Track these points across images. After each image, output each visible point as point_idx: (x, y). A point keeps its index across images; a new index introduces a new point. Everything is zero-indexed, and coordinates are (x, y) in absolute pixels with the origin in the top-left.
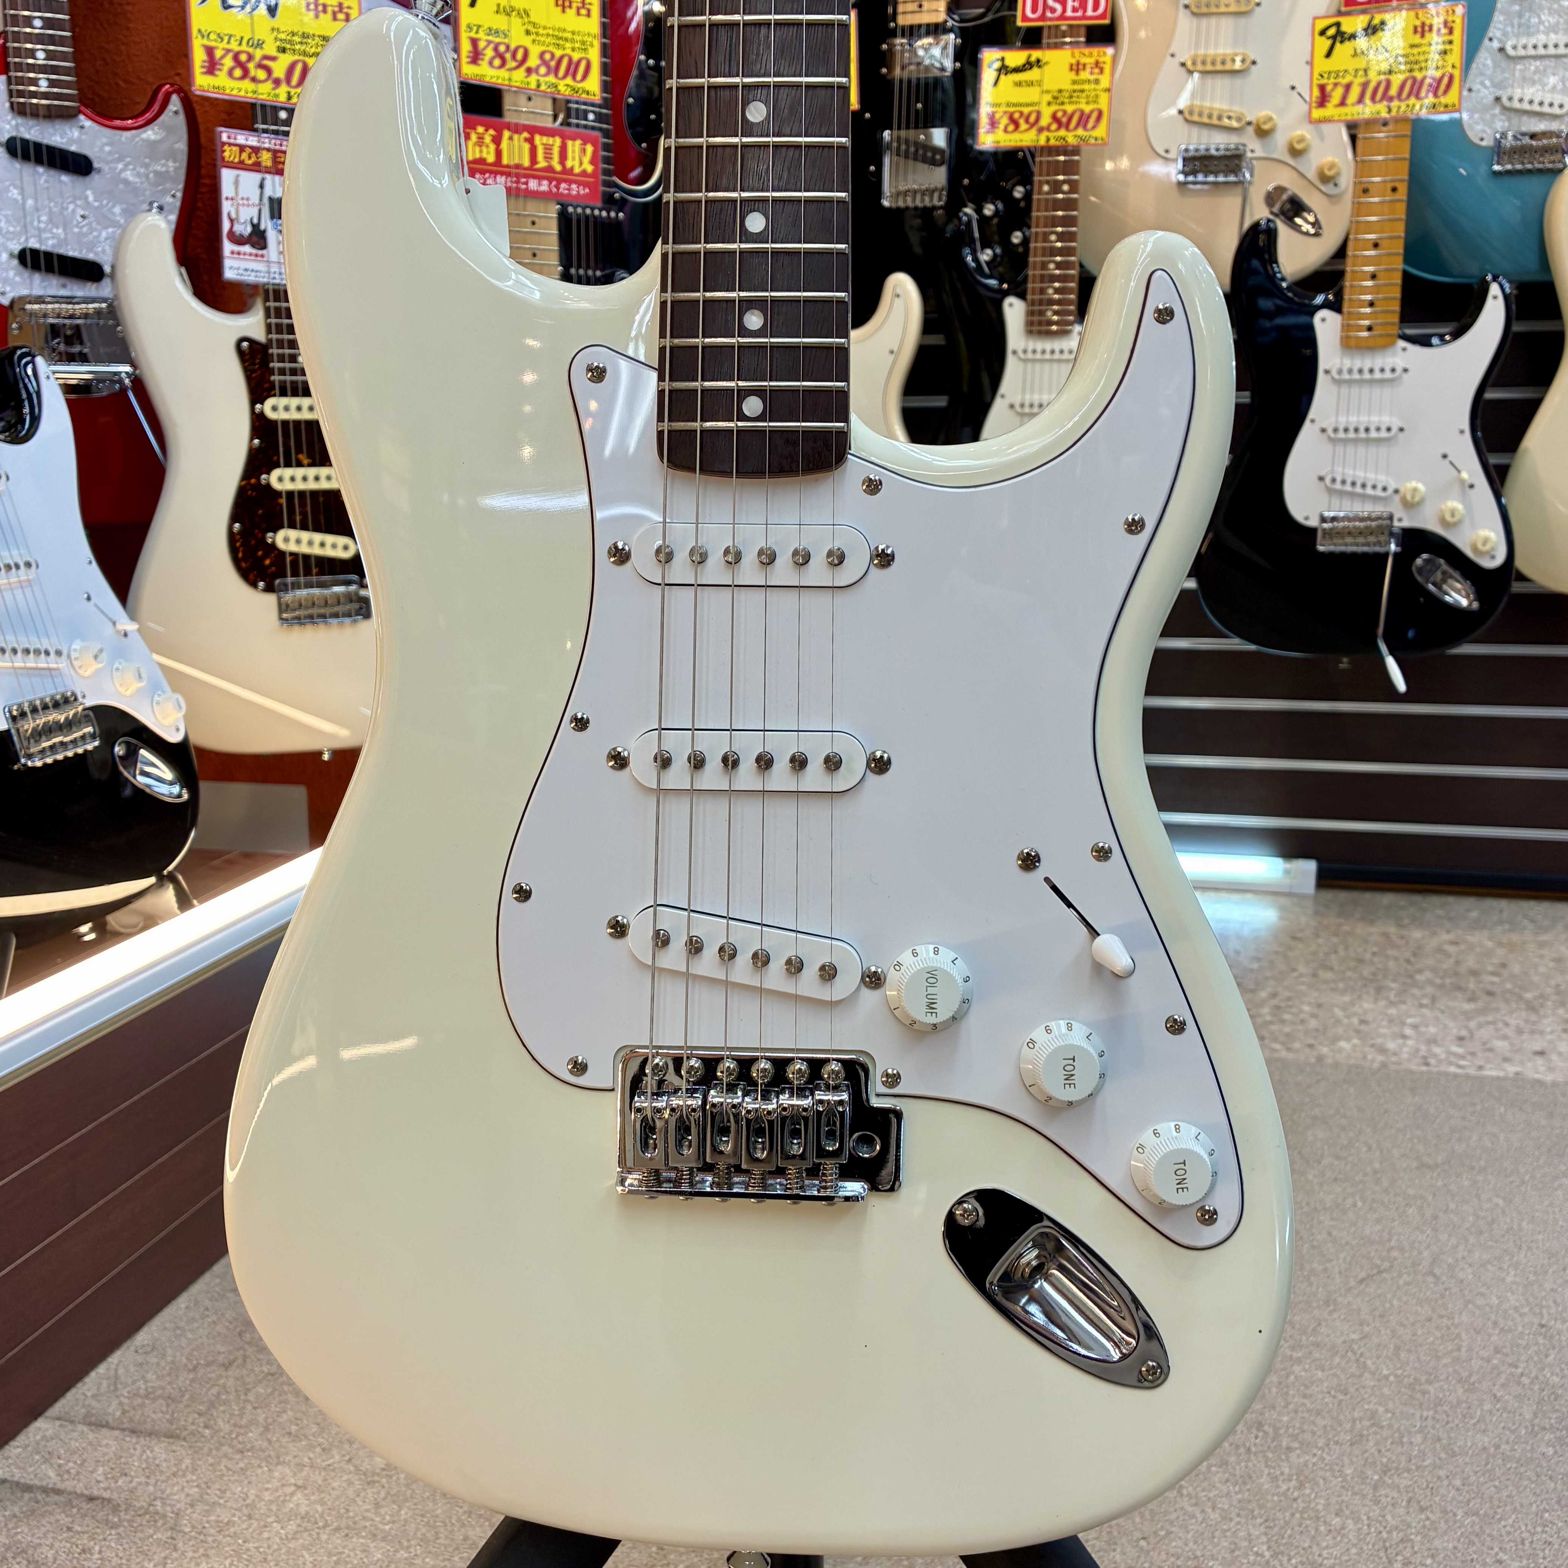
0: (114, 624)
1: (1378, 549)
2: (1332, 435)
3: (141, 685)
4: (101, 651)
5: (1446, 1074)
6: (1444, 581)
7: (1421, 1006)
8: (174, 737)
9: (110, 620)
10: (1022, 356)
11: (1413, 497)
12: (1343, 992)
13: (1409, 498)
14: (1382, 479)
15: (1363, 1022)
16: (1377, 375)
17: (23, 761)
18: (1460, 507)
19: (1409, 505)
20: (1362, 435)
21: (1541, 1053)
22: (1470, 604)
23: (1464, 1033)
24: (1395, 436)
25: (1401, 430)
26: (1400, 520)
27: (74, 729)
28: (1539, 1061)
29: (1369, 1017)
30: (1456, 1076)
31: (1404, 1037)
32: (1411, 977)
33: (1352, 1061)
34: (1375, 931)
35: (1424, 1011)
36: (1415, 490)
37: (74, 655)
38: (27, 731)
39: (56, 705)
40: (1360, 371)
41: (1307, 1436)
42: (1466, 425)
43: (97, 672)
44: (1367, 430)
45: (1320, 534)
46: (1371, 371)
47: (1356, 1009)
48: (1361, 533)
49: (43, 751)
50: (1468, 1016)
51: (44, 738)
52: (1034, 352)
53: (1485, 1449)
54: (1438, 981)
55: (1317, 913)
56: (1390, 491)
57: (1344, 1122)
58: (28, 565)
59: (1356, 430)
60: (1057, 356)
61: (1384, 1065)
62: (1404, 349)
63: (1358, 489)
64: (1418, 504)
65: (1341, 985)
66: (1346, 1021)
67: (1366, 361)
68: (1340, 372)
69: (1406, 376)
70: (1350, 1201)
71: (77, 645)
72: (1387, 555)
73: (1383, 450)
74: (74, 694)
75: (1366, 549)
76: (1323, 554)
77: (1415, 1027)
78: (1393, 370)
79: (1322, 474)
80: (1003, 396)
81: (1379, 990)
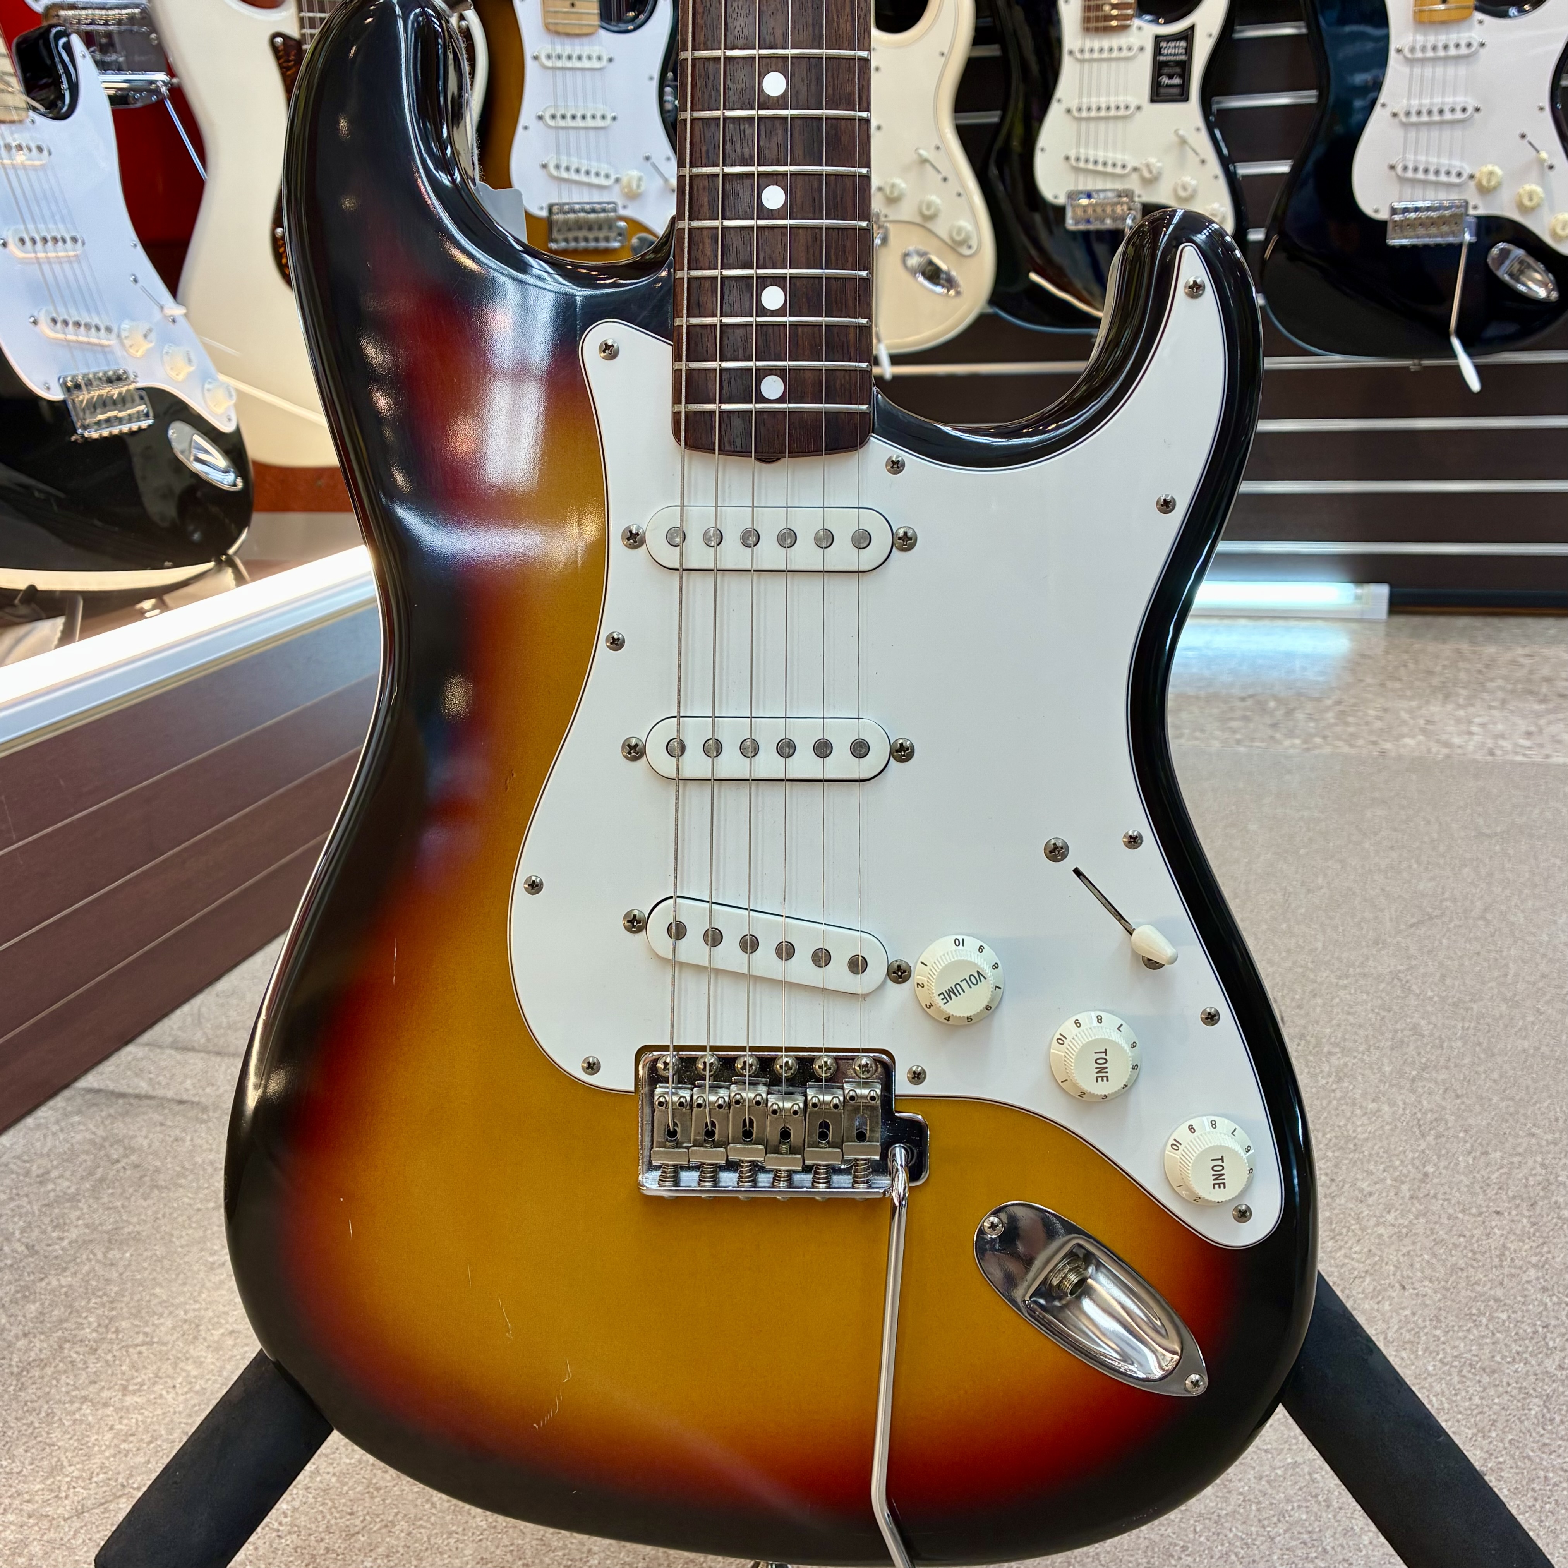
0: (162, 308)
1: (1451, 239)
2: (1404, 119)
3: (192, 369)
4: (150, 330)
5: (1513, 763)
6: (1521, 272)
7: (1490, 707)
8: (227, 428)
9: (157, 303)
10: (1079, 56)
11: (1489, 181)
12: (1411, 699)
13: (1484, 182)
14: (1457, 164)
15: (1428, 722)
16: (1453, 51)
17: (80, 431)
18: (1539, 189)
19: (1484, 191)
20: (1436, 117)
22: (1548, 296)
24: (1471, 116)
25: (1477, 110)
26: (1475, 207)
27: (128, 405)
29: (1437, 718)
30: (1521, 764)
31: (1471, 733)
32: (1482, 684)
33: (1416, 754)
34: (1447, 649)
36: (1491, 173)
37: (124, 334)
38: (82, 402)
39: (110, 381)
40: (1434, 48)
41: (1349, 1044)
42: (1546, 102)
43: (148, 353)
44: (1441, 112)
45: (1390, 227)
46: (1446, 47)
47: (1424, 711)
48: (1433, 222)
49: (98, 423)
50: (1538, 715)
51: (98, 411)
52: (1092, 51)
53: (1524, 1050)
54: (1509, 687)
55: (1388, 635)
56: (1465, 176)
57: (1405, 802)
58: (74, 240)
59: (1430, 112)
60: (1115, 54)
61: (1448, 757)
62: (1481, 22)
63: (1431, 177)
64: (1495, 188)
65: (1409, 693)
66: (1412, 722)
67: (1442, 38)
68: (1412, 50)
69: (1482, 51)
70: (1405, 865)
71: (126, 325)
72: (1460, 245)
73: (1458, 133)
74: (125, 372)
75: (1439, 240)
76: (1393, 248)
77: (1483, 725)
78: (1469, 45)
79: (1393, 162)
80: (1059, 101)
81: (1447, 697)
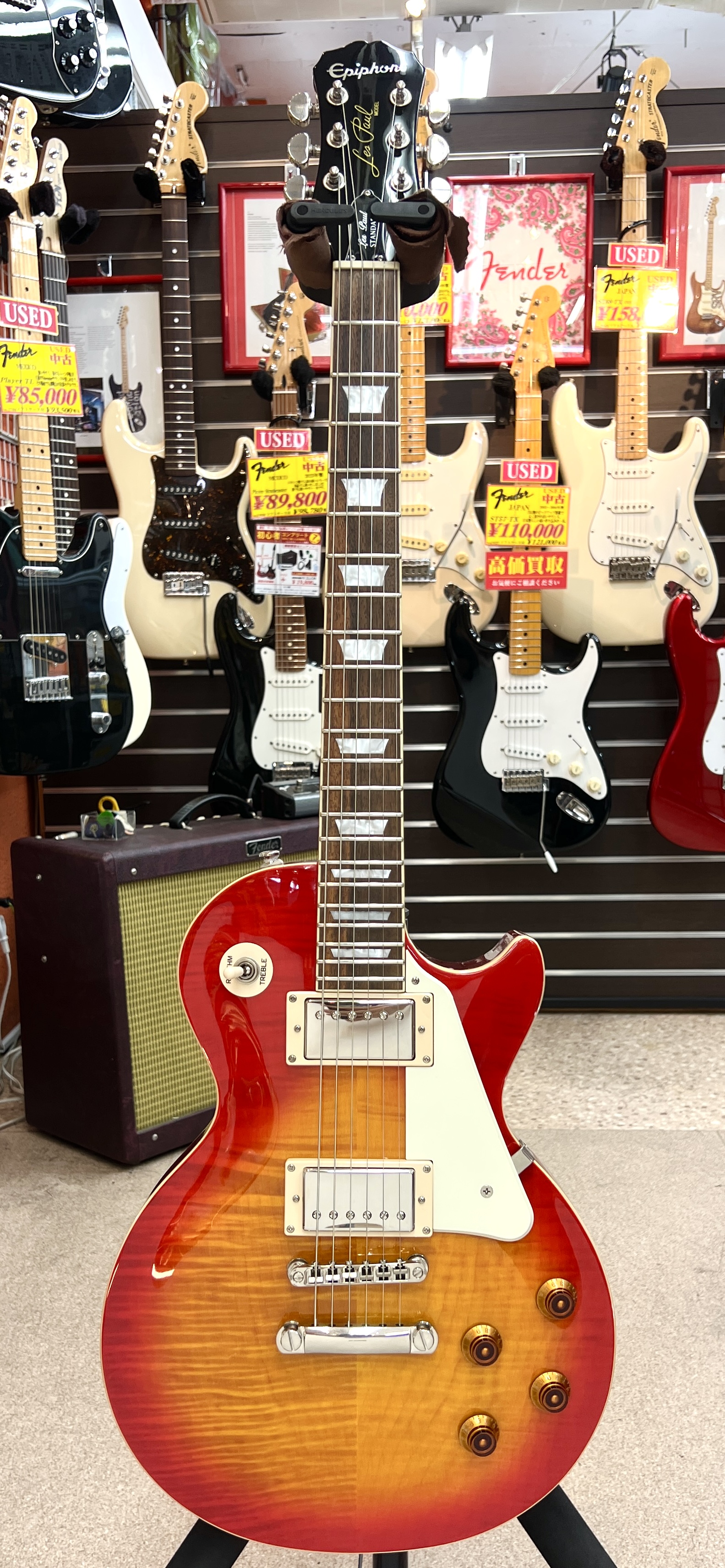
21: (665, 1114)
23: (622, 1105)
28: (664, 1118)
35: (599, 1092)
